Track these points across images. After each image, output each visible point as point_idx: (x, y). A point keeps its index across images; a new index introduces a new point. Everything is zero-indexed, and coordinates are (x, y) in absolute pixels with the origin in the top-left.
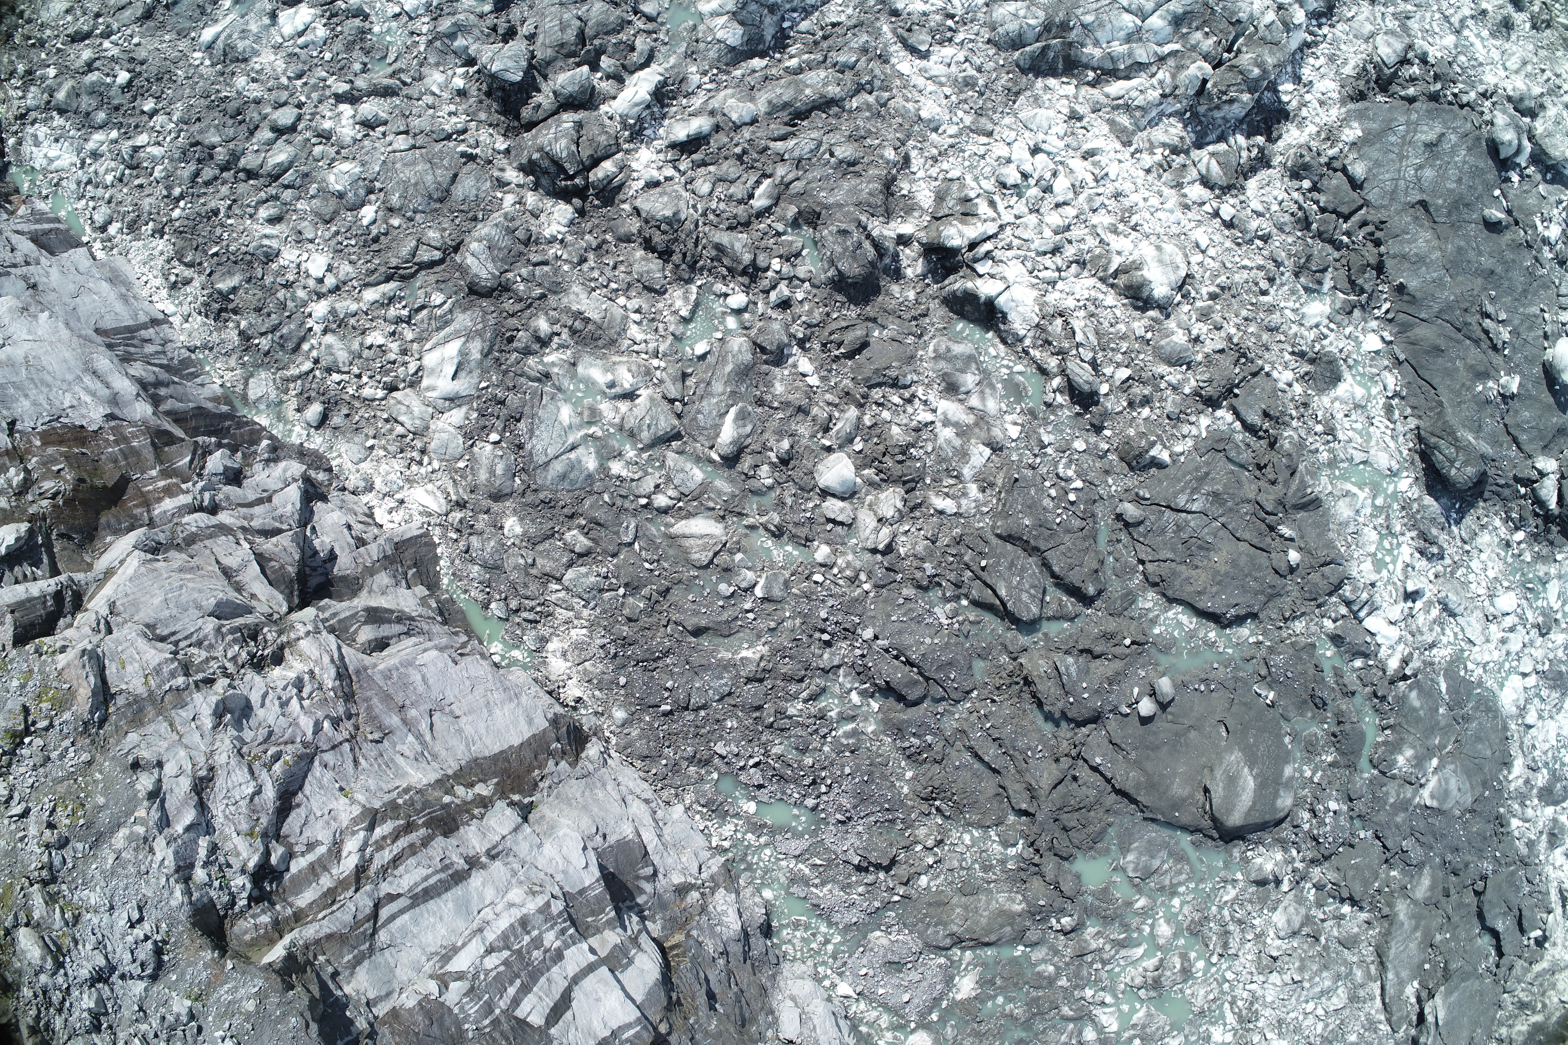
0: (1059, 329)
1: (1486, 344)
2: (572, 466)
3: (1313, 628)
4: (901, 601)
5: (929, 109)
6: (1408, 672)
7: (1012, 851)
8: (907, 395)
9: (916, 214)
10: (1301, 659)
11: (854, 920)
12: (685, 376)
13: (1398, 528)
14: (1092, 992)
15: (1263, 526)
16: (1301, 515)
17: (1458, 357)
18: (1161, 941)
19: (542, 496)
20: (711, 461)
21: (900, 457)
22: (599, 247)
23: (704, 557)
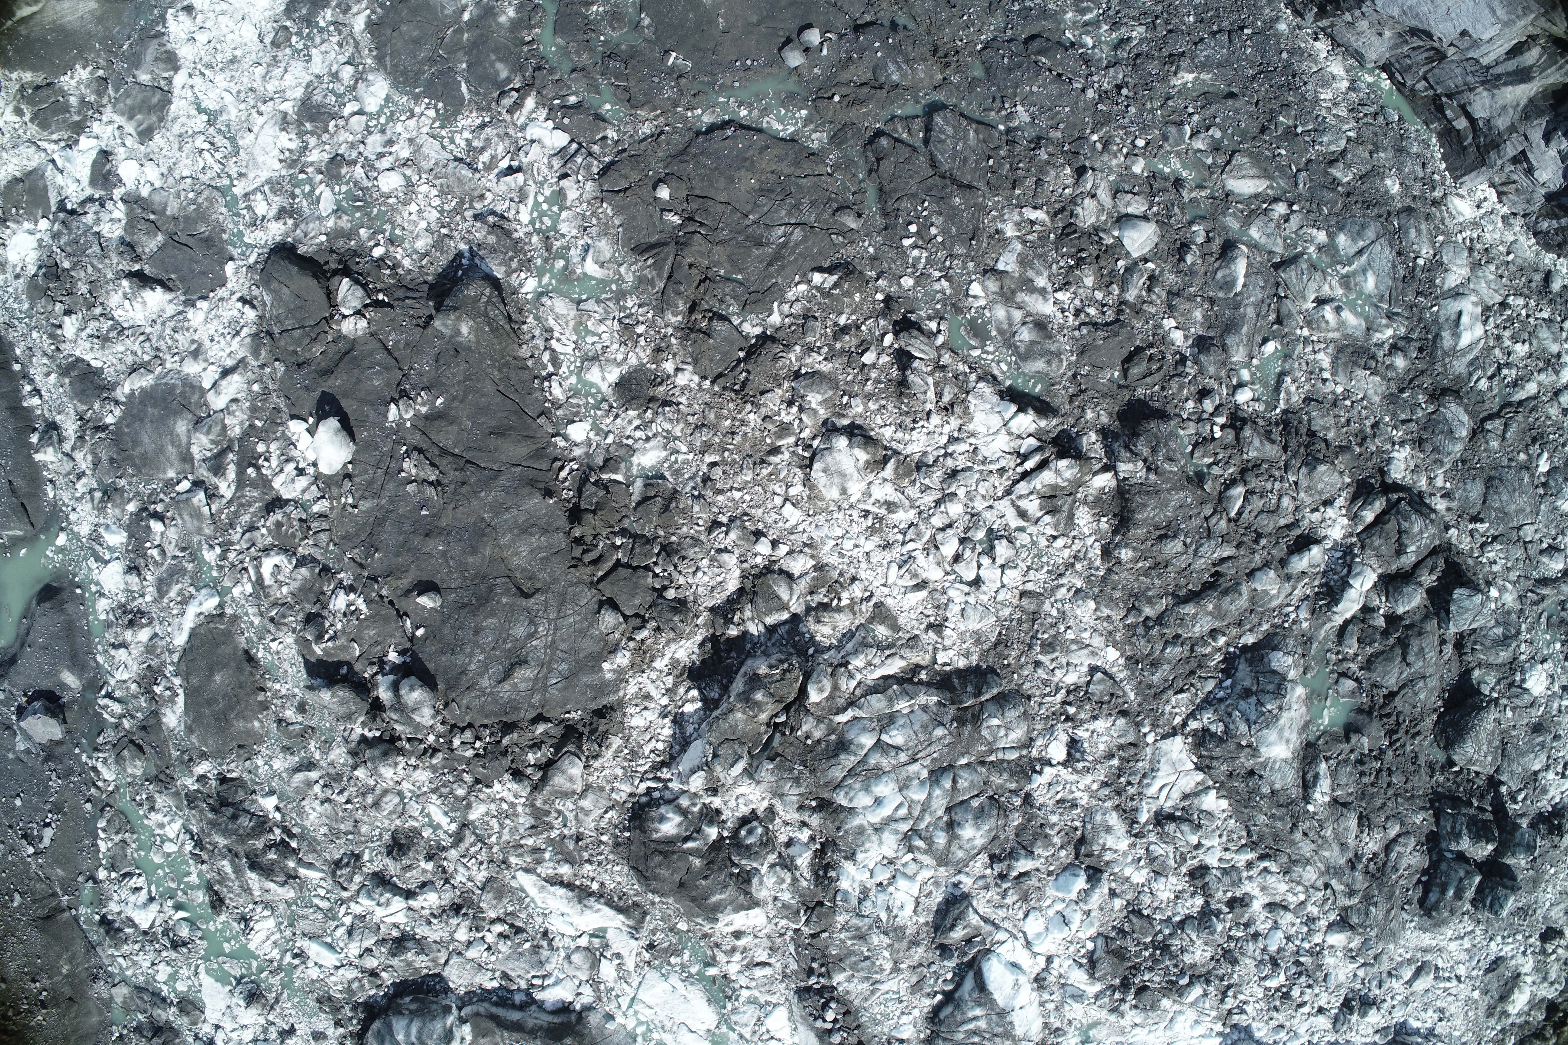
0: (947, 390)
1: (433, 453)
2: (1359, 235)
3: (629, 128)
4: (1062, 126)
5: (1086, 611)
6: (514, 95)
8: (1082, 316)
9: (1091, 498)
10: (645, 94)
12: (1279, 321)
13: (536, 241)
16: (654, 239)
17: (470, 432)
19: (1376, 212)
20: (1247, 245)
21: (1083, 255)
22: (1364, 439)
23: (1238, 159)
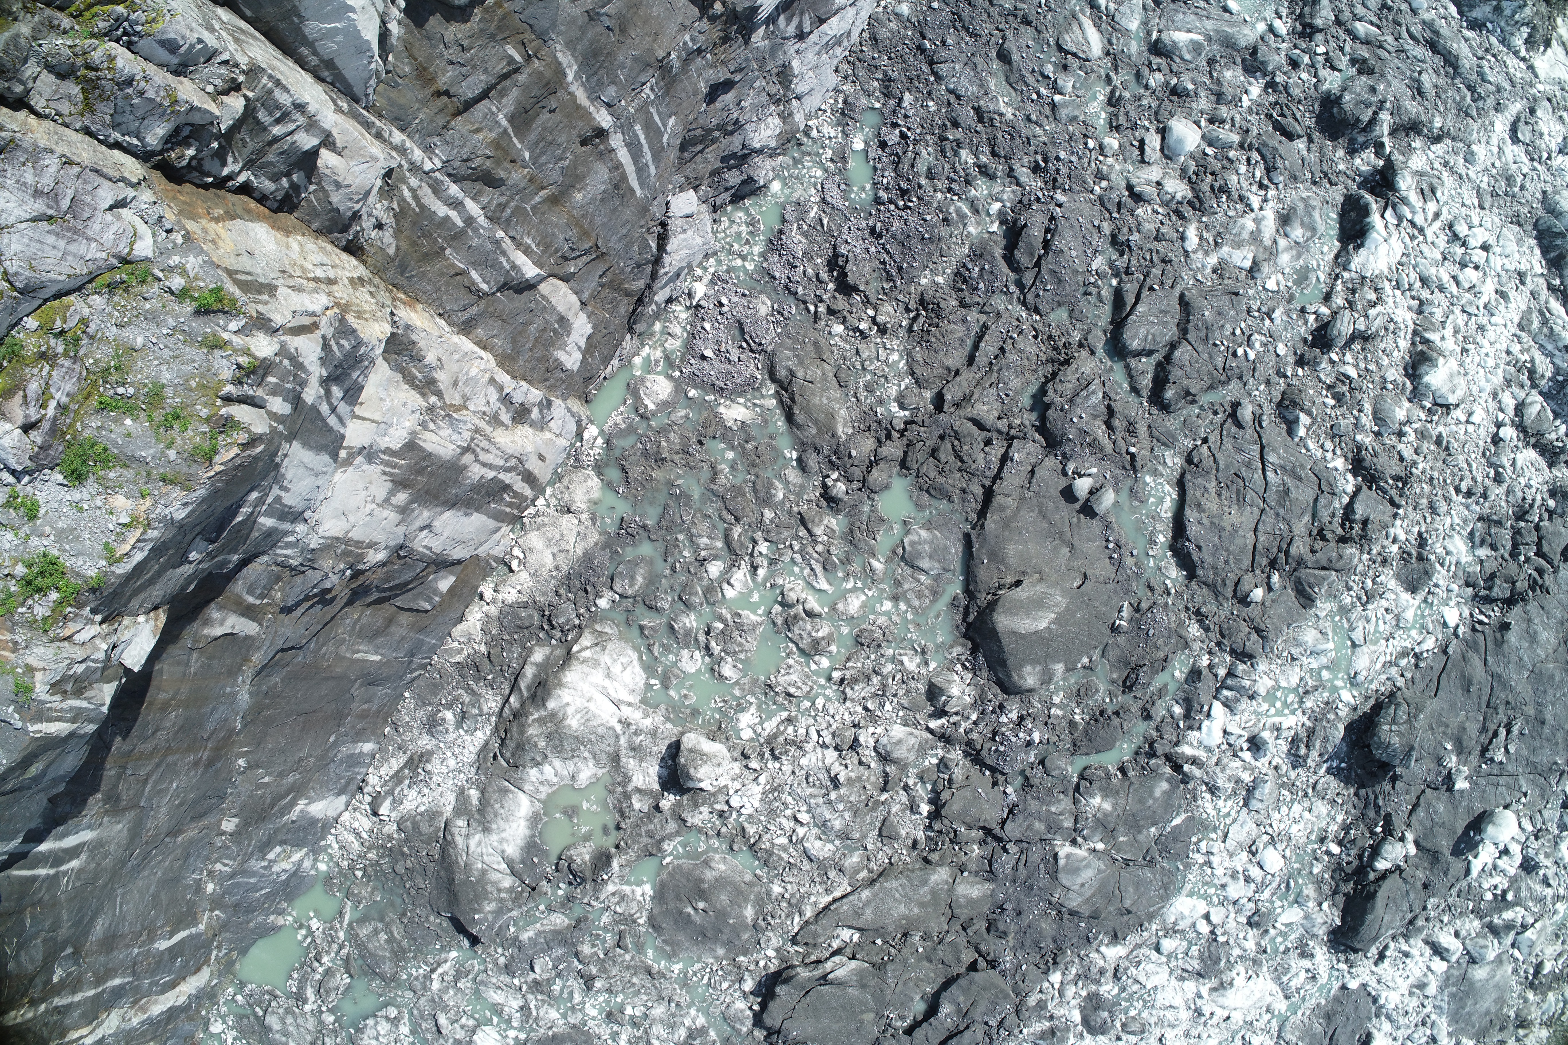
1: (1484, 739)
3: (1196, 646)
4: (1096, 223)
6: (1186, 768)
7: (894, 407)
8: (1266, 182)
11: (777, 275)
13: (1309, 704)
14: (764, 551)
15: (1275, 550)
16: (1291, 593)
17: (1467, 712)
18: (840, 606)
20: (1149, 33)
21: (1217, 185)
23: (1069, 45)
